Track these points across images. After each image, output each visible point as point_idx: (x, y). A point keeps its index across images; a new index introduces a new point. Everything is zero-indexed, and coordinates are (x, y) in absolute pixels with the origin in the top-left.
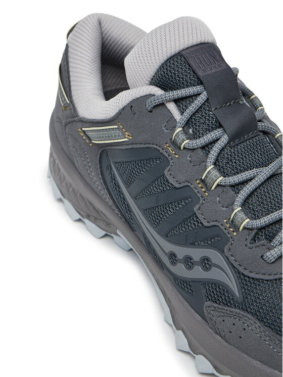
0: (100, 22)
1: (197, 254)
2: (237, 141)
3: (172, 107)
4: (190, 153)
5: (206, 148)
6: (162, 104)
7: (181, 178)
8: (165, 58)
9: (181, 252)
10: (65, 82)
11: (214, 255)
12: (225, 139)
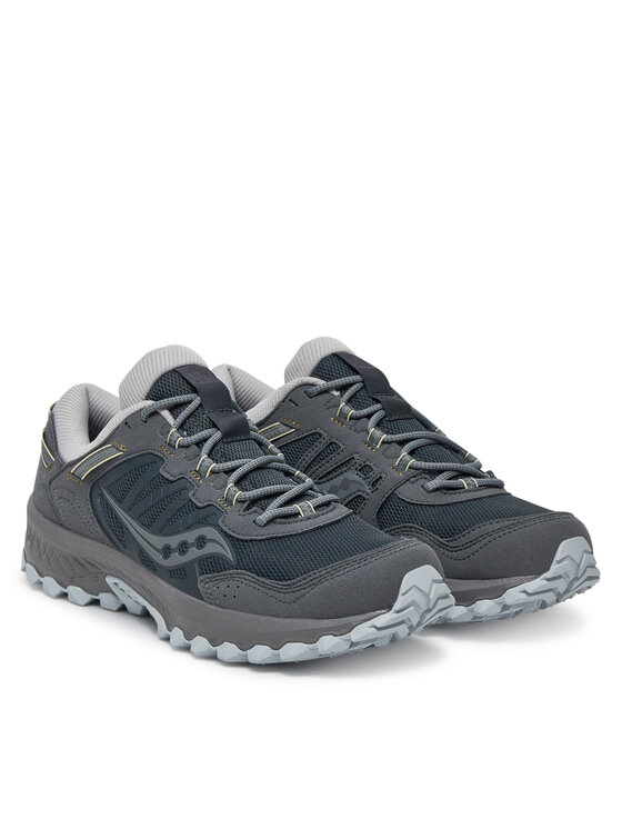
0: (87, 392)
1: (190, 536)
2: (230, 439)
3: (166, 414)
4: (184, 450)
5: (200, 444)
6: (155, 413)
7: (175, 471)
8: (160, 374)
9: (174, 541)
10: (50, 443)
11: (209, 532)
12: (217, 435)
